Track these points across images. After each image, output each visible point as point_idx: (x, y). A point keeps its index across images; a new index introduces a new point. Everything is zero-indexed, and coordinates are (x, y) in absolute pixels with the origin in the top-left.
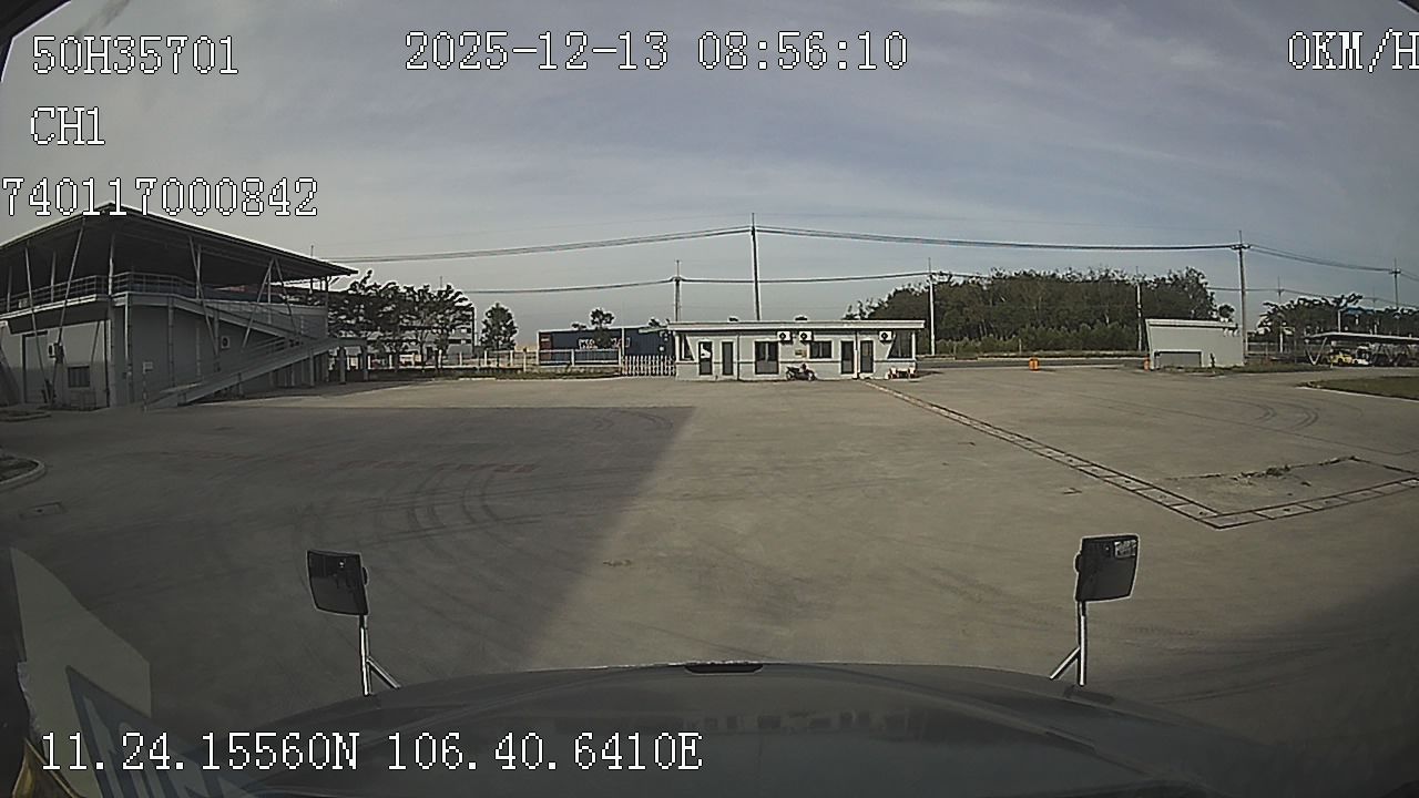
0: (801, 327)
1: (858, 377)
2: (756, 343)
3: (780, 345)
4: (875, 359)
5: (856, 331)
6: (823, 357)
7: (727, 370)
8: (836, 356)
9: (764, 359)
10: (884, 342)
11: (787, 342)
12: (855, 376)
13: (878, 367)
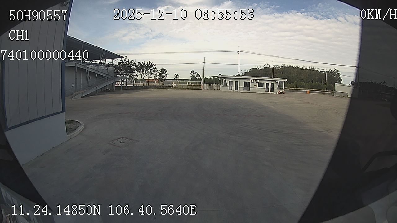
0: (257, 78)
1: (270, 93)
2: (245, 82)
3: (250, 83)
4: (274, 88)
5: (270, 80)
6: (261, 87)
7: (236, 89)
8: (265, 87)
9: (246, 87)
10: (277, 84)
11: (253, 82)
12: (269, 92)
13: (275, 90)
